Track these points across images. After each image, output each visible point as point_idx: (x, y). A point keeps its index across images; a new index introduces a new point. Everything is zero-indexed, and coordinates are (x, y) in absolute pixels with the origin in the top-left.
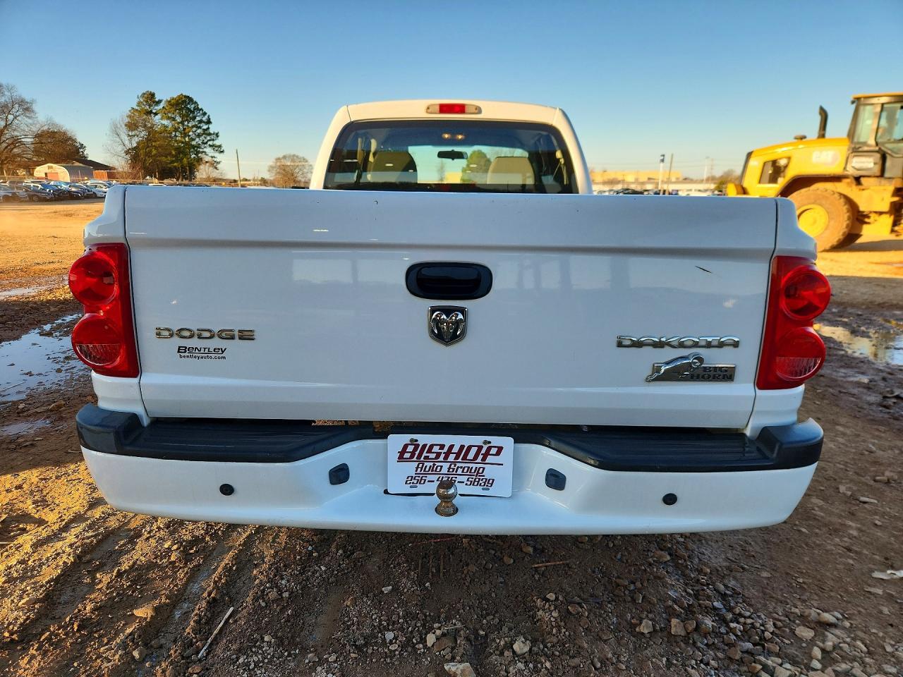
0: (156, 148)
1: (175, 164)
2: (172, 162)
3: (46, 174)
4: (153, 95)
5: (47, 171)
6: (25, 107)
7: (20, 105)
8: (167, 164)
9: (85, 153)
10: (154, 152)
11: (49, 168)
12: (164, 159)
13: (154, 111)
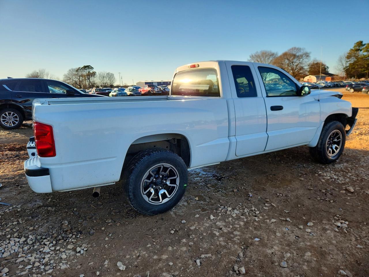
0: (358, 65)
1: (366, 72)
2: (364, 71)
3: (308, 80)
4: (362, 42)
5: (309, 78)
6: (307, 55)
7: (305, 55)
8: (362, 71)
9: (328, 70)
10: (356, 67)
11: (310, 77)
12: (360, 69)
13: (361, 49)
